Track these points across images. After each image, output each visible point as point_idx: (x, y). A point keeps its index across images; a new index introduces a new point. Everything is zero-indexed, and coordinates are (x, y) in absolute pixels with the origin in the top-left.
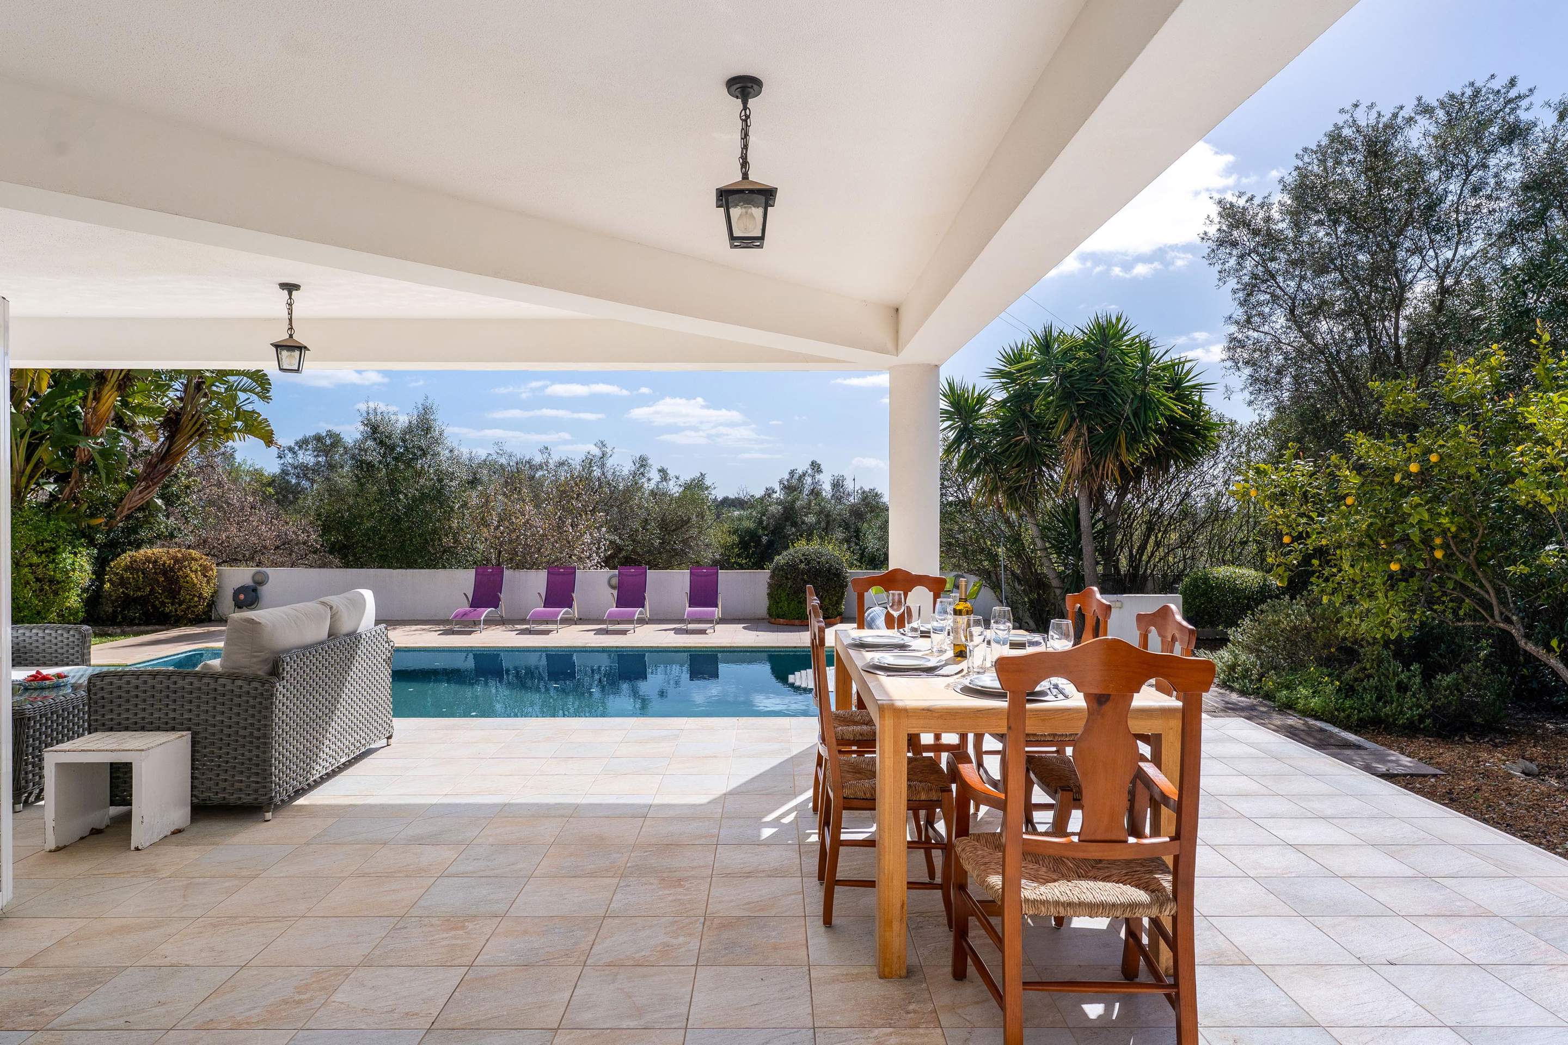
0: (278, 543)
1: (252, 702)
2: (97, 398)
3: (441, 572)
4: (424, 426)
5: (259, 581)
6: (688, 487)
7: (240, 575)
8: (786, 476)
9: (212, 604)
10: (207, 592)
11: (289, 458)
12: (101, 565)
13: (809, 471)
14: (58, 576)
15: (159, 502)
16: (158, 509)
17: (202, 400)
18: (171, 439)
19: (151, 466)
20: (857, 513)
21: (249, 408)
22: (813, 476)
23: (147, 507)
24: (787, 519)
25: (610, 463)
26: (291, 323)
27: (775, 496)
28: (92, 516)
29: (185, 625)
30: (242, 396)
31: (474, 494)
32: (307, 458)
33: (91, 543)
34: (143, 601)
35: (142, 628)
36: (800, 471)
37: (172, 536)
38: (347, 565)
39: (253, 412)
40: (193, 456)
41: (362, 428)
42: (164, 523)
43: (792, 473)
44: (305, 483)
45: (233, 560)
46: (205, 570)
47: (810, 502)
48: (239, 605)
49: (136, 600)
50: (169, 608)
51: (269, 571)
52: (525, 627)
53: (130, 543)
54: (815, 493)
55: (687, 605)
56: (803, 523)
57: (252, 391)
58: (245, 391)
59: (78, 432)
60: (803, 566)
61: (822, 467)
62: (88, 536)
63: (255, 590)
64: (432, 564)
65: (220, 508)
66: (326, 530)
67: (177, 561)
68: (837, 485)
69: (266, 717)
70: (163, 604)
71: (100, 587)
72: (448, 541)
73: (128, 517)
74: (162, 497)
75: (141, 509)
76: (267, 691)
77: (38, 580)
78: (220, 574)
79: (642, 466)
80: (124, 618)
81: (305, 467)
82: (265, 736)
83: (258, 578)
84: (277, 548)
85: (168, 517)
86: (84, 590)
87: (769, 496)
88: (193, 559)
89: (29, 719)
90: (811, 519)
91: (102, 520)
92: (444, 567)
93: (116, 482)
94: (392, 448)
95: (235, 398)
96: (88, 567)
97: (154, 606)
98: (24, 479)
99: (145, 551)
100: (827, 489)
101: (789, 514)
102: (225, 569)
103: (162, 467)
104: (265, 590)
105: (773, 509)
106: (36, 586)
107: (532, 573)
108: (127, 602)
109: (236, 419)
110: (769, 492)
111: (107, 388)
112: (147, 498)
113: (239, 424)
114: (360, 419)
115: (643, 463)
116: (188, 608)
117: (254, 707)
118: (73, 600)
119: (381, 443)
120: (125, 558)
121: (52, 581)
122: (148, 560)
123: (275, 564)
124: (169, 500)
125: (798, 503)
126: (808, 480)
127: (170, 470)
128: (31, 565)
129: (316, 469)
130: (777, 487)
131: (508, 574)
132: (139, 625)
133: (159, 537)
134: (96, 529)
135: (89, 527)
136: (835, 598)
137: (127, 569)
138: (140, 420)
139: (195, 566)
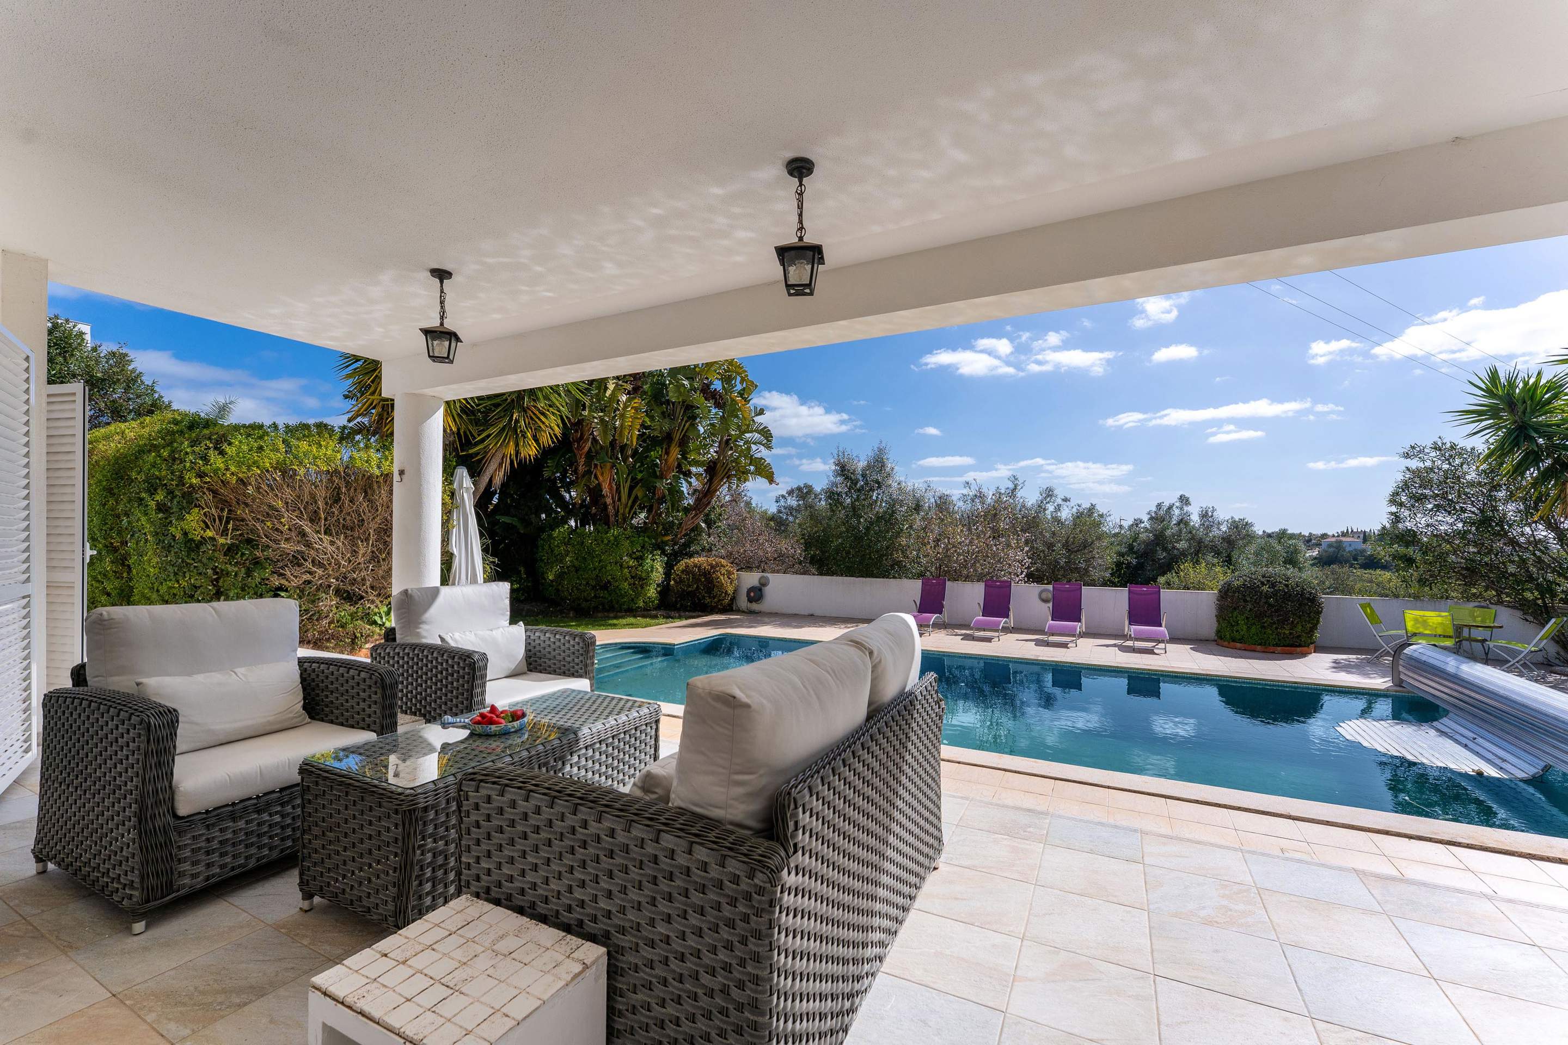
0: (776, 556)
1: (727, 911)
2: (667, 453)
3: (892, 582)
4: (878, 463)
5: (764, 583)
6: (1079, 516)
7: (751, 579)
8: (1154, 509)
9: (733, 599)
10: (730, 590)
11: (782, 503)
12: (669, 567)
13: (1178, 504)
14: (644, 575)
15: (703, 525)
16: (702, 530)
17: (730, 452)
18: (711, 481)
19: (698, 500)
20: (1229, 541)
21: (758, 455)
22: (1181, 509)
23: (696, 528)
24: (1158, 544)
25: (1019, 494)
26: (801, 222)
27: (1143, 525)
28: (666, 535)
29: (717, 613)
30: (754, 447)
31: (918, 518)
32: (792, 501)
33: (663, 553)
34: (692, 594)
35: (691, 614)
36: (1167, 504)
37: (710, 550)
38: (821, 574)
39: (762, 458)
40: (724, 494)
41: (833, 467)
42: (705, 540)
43: (1159, 506)
44: (791, 519)
45: (749, 568)
46: (730, 573)
47: (1180, 531)
48: (750, 600)
49: (689, 593)
50: (708, 600)
51: (769, 575)
52: (968, 632)
53: (686, 554)
54: (1183, 522)
55: (1127, 622)
56: (1174, 548)
57: (760, 443)
58: (755, 443)
59: (656, 477)
60: (1265, 588)
61: (1190, 500)
62: (660, 547)
63: (760, 590)
64: (885, 575)
65: (740, 530)
66: (808, 545)
67: (712, 567)
68: (1204, 515)
69: (758, 935)
70: (704, 597)
71: (668, 584)
72: (898, 556)
73: (685, 535)
74: (705, 522)
75: (692, 530)
76: (761, 891)
77: (632, 577)
78: (738, 578)
79: (1048, 496)
80: (682, 605)
81: (791, 509)
82: (755, 1006)
83: (763, 581)
84: (775, 559)
85: (709, 536)
86: (658, 585)
87: (1137, 525)
88: (722, 566)
89: (425, 809)
90: (1182, 545)
91: (670, 538)
92: (894, 577)
93: (678, 511)
94: (855, 482)
95: (749, 449)
96: (661, 570)
97: (699, 599)
98: (627, 510)
99: (696, 560)
100: (1195, 519)
101: (1159, 539)
102: (743, 574)
103: (705, 500)
104: (767, 590)
105: (1143, 536)
106: (632, 581)
107: (968, 585)
108: (684, 595)
109: (750, 464)
110: (1138, 522)
111: (673, 445)
112: (696, 523)
113: (752, 468)
114: (833, 460)
115: (1049, 493)
116: (719, 600)
117: (731, 924)
118: (652, 592)
119: (847, 478)
120: (682, 564)
121: (641, 579)
122: (695, 566)
123: (773, 572)
124: (709, 523)
125: (1168, 533)
126: (1176, 512)
127: (709, 503)
128: (628, 567)
129: (798, 509)
130: (1145, 518)
131: (948, 584)
132: (689, 611)
133: (703, 550)
134: (666, 543)
135: (662, 542)
136: (1309, 625)
137: (683, 571)
138: (694, 469)
139: (723, 571)
